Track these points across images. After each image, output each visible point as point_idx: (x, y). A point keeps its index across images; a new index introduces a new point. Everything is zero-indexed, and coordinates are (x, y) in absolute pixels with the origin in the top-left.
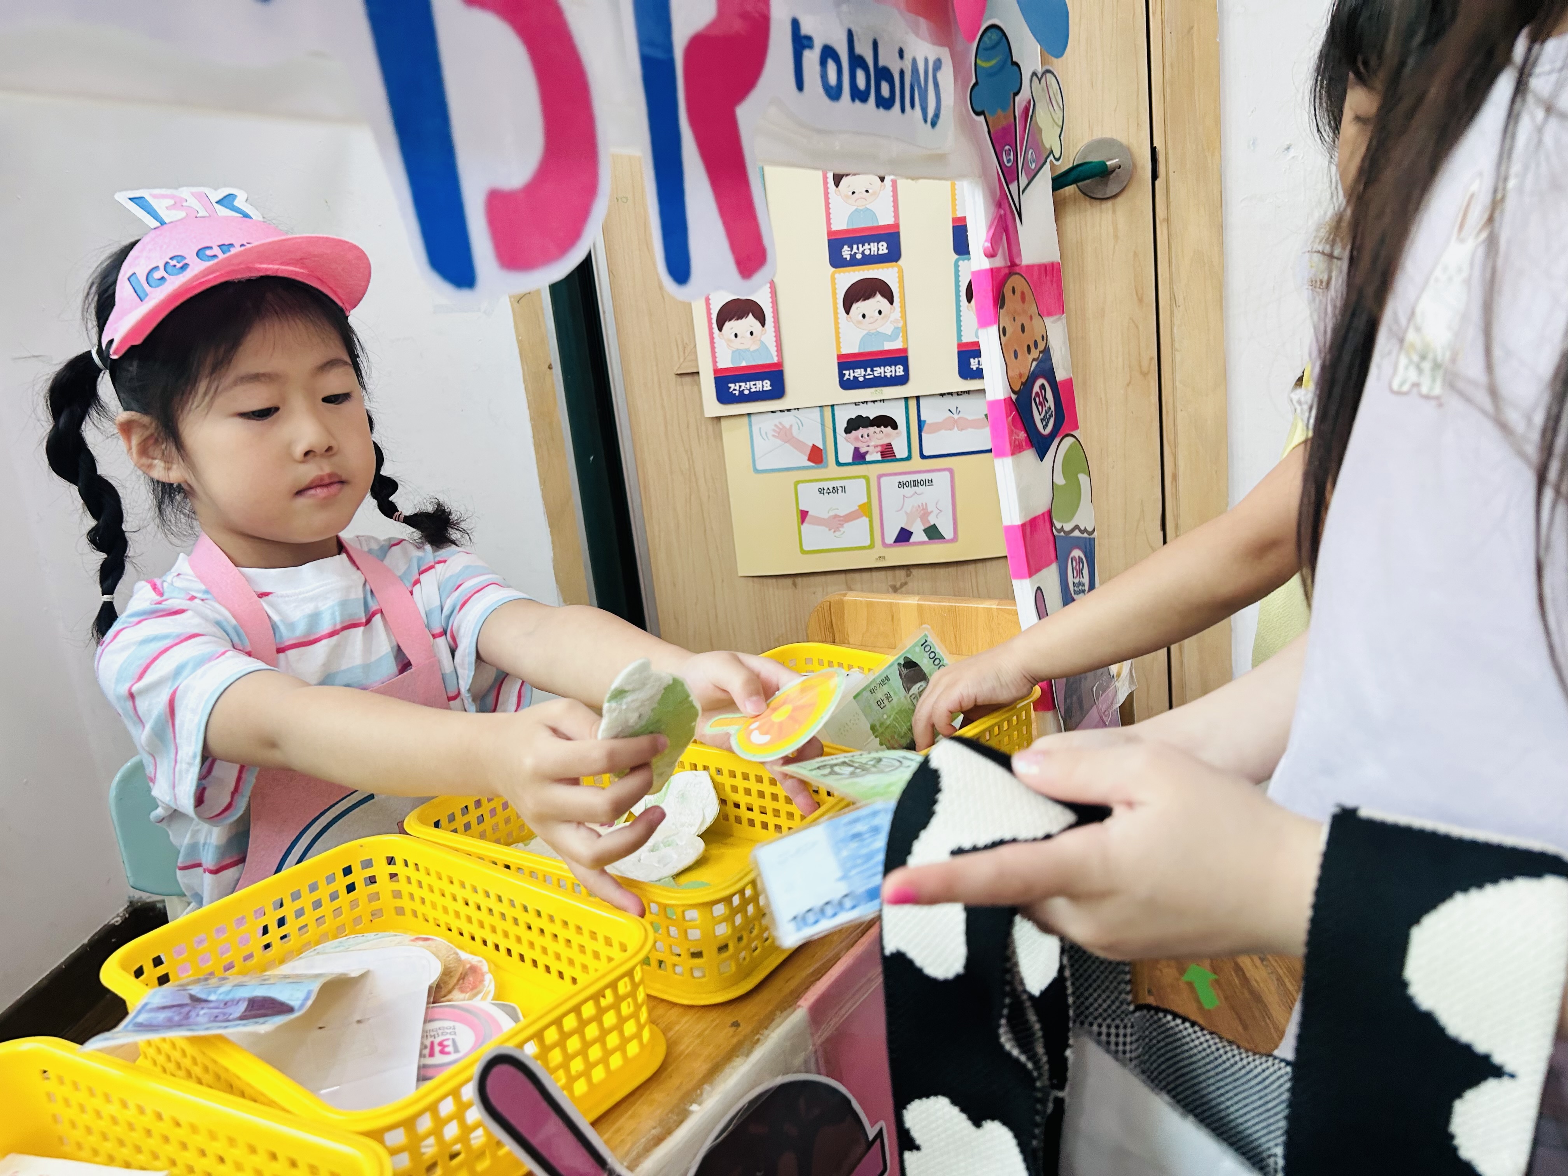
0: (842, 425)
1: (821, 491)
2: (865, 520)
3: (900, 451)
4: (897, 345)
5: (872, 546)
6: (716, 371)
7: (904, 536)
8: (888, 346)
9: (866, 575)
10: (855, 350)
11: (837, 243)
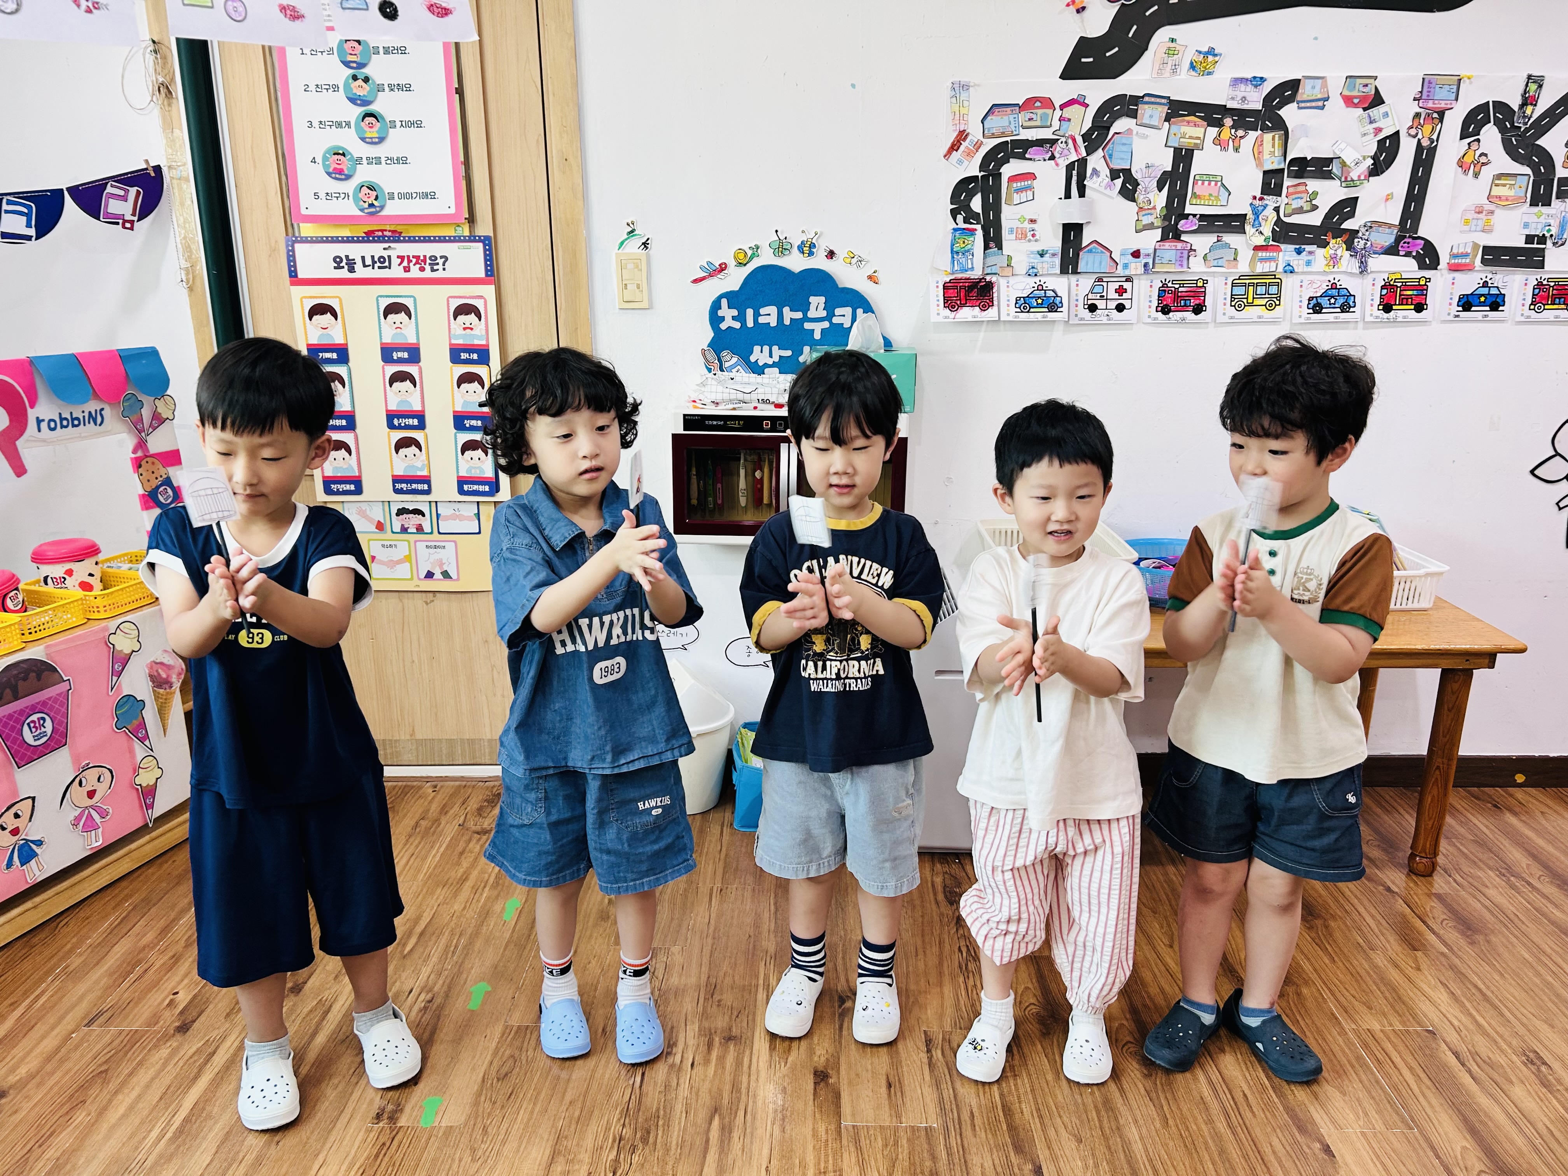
0: (394, 511)
1: (383, 546)
2: (408, 564)
3: (427, 528)
4: (425, 473)
5: (412, 579)
7: (430, 575)
8: (419, 473)
9: (410, 594)
10: (402, 473)
11: (391, 416)
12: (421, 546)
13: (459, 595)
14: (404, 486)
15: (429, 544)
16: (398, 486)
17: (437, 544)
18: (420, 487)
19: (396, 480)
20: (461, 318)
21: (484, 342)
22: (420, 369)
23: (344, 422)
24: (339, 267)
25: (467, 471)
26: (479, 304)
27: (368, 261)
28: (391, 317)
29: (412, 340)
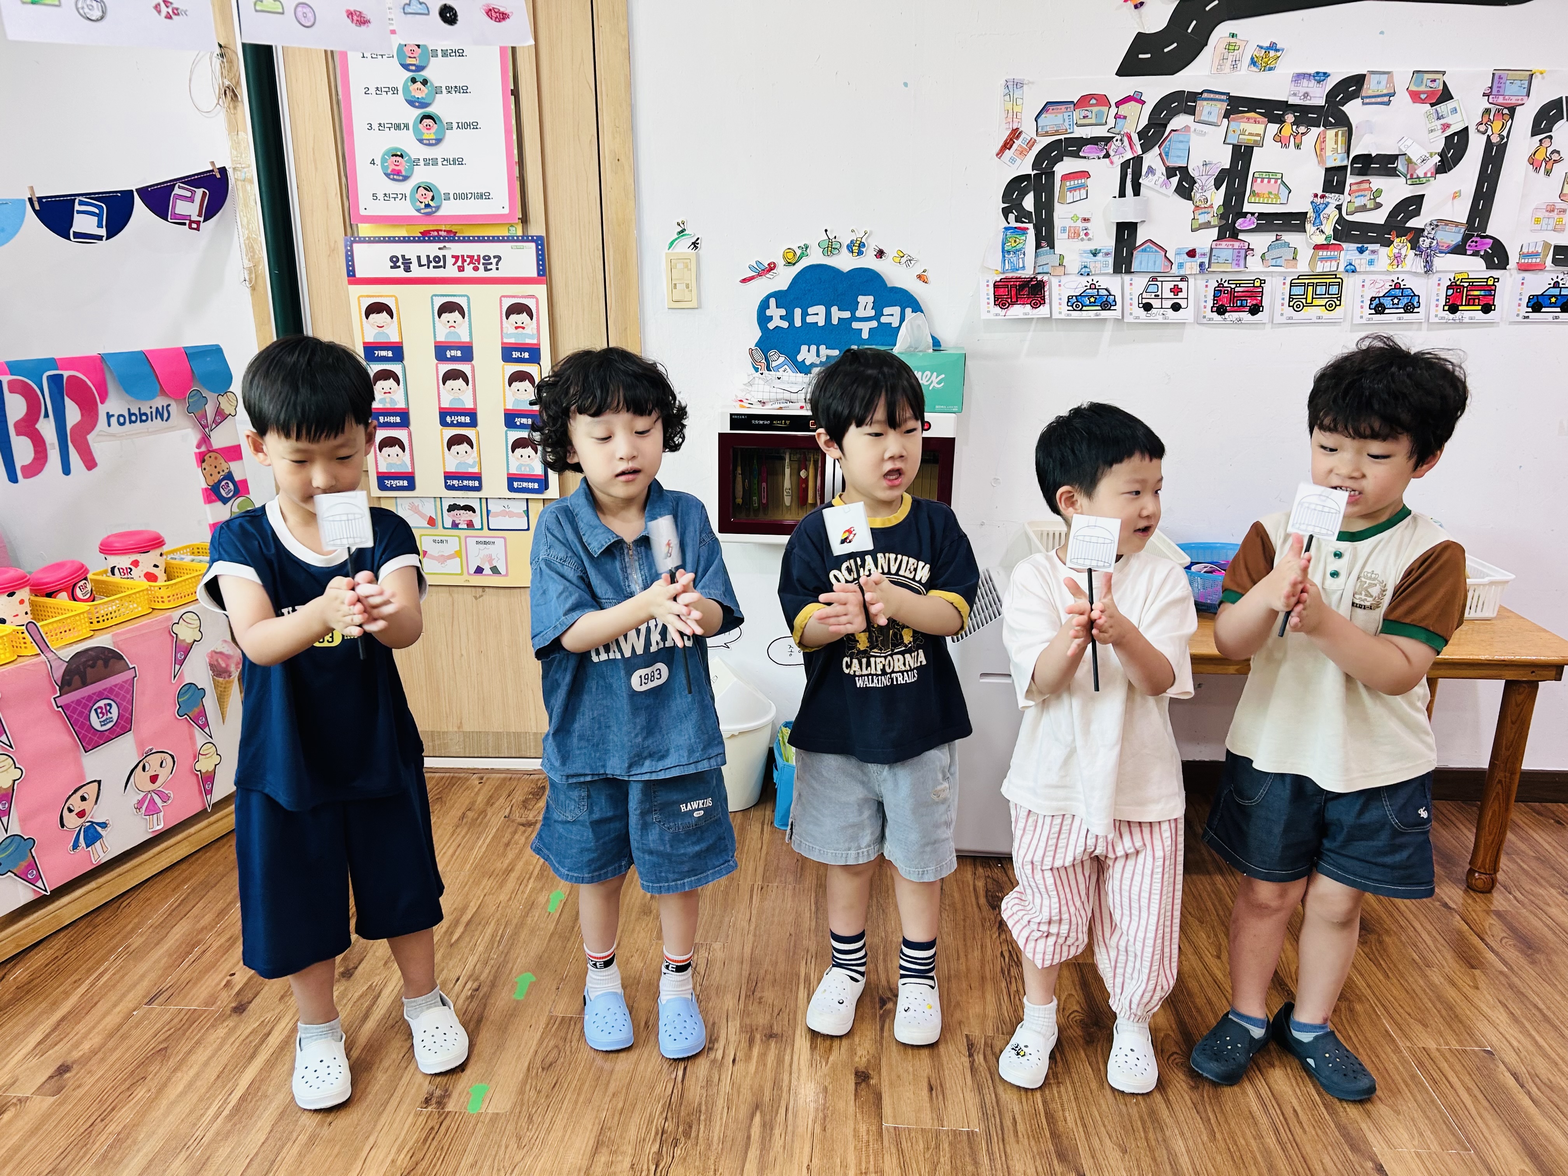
0: (445, 507)
1: (434, 541)
2: (458, 560)
3: (477, 525)
4: (476, 470)
5: (462, 574)
6: (378, 473)
7: (479, 570)
8: (470, 470)
9: (460, 589)
10: (453, 470)
11: (444, 414)
12: (471, 542)
13: (507, 591)
14: (455, 482)
15: (479, 540)
16: (450, 482)
17: (487, 540)
18: (471, 483)
19: (448, 476)
20: (514, 317)
21: (535, 341)
22: (473, 367)
23: (398, 420)
24: (395, 267)
25: (519, 467)
26: (531, 303)
27: (424, 261)
28: (445, 316)
29: (465, 338)
